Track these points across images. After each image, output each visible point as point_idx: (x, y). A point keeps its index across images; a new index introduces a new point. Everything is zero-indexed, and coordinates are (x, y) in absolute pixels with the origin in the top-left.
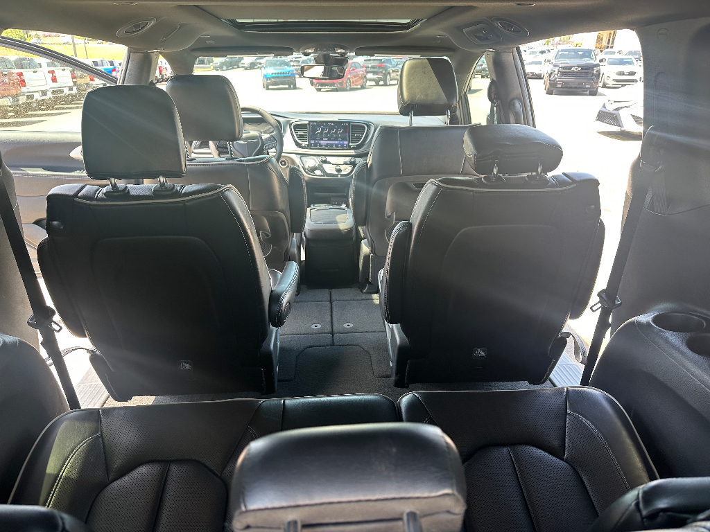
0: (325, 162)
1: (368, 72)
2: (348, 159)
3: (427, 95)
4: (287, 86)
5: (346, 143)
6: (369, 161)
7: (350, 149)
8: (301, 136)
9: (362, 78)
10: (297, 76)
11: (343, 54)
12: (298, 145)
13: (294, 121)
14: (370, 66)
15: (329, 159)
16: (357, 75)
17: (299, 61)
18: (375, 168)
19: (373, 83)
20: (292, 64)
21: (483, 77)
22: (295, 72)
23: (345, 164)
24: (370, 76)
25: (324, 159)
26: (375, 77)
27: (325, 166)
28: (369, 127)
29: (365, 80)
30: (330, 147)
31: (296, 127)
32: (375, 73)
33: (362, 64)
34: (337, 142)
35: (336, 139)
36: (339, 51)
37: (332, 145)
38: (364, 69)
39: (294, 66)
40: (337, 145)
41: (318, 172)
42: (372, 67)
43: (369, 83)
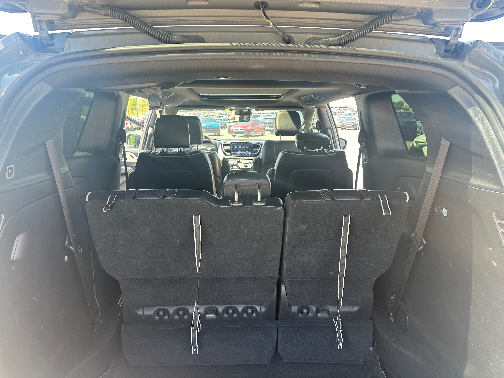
0: (238, 162)
1: (266, 126)
2: (251, 161)
3: (287, 127)
4: (214, 134)
5: (250, 153)
6: (261, 156)
7: (252, 156)
8: (227, 150)
9: (262, 129)
10: (220, 129)
11: (249, 110)
12: (225, 154)
13: (223, 142)
14: (267, 122)
15: (241, 161)
16: (259, 128)
17: (222, 119)
18: (263, 159)
19: (270, 133)
20: (217, 121)
21: (342, 129)
22: (219, 125)
23: (249, 163)
24: (267, 128)
25: (238, 161)
26: (271, 129)
27: (238, 164)
28: (262, 145)
29: (264, 130)
30: (242, 155)
31: (224, 145)
32: (270, 127)
33: (262, 121)
34: (245, 153)
35: (245, 151)
36: (247, 108)
37: (242, 154)
38: (263, 124)
39: (218, 122)
40: (245, 154)
41: (235, 167)
42: (269, 123)
43: (266, 133)
